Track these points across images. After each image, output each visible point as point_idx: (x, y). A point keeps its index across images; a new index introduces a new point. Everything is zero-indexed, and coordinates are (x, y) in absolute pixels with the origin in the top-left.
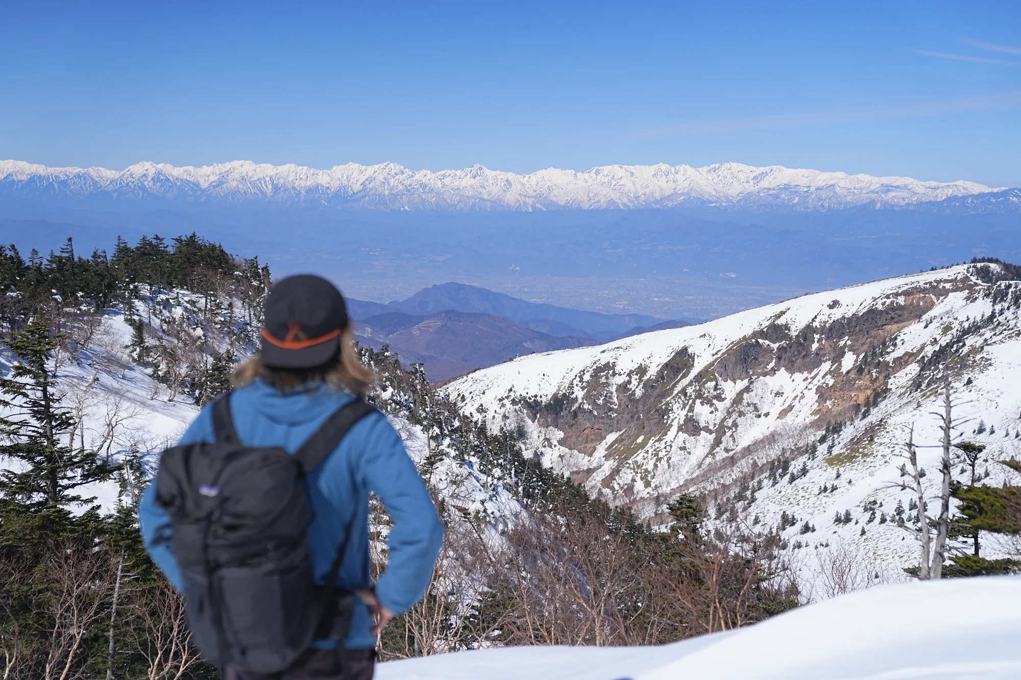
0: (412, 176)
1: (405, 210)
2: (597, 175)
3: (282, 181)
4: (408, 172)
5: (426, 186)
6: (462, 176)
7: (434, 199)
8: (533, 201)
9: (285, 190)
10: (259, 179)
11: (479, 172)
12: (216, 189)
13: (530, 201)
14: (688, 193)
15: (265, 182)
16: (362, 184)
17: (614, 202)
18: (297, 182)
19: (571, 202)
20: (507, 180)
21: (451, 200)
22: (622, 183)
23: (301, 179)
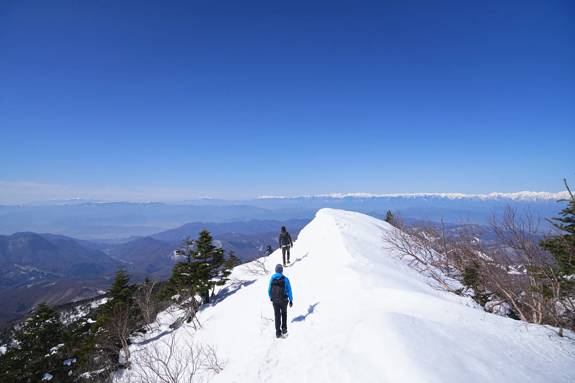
3: (539, 197)
9: (541, 200)
10: (531, 197)
12: (517, 200)
15: (534, 198)
18: (545, 197)
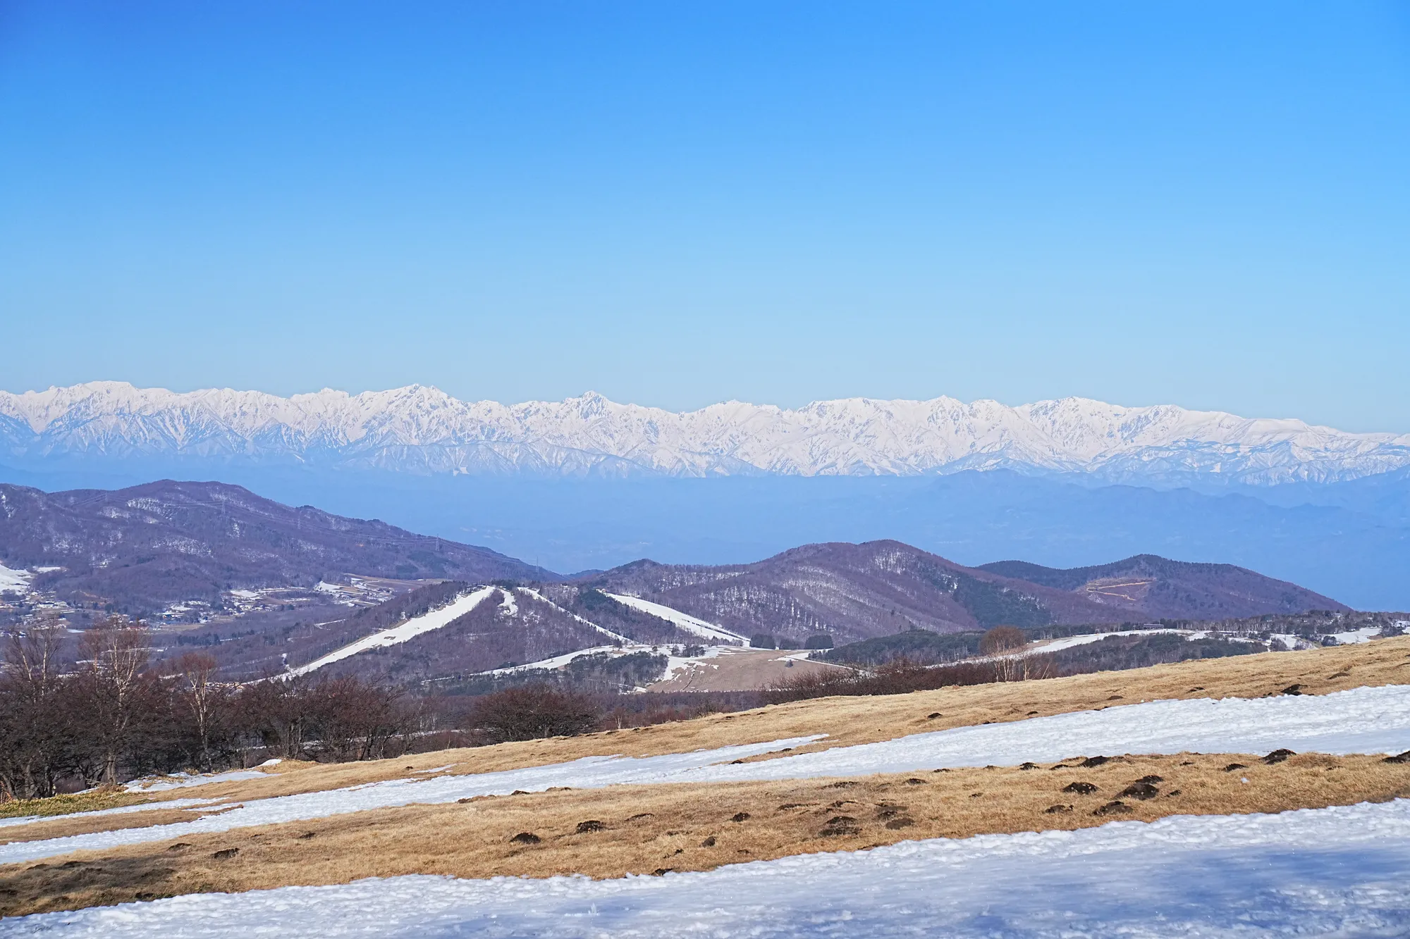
0: (463, 412)
1: (460, 474)
2: (820, 416)
3: (206, 417)
4: (456, 403)
5: (494, 431)
6: (562, 413)
7: (516, 455)
8: (708, 462)
9: (215, 435)
10: (159, 414)
11: (594, 406)
12: (74, 431)
13: (702, 462)
14: (1000, 454)
15: (172, 419)
16: (364, 427)
17: (865, 467)
18: (236, 421)
19: (778, 466)
20: (650, 423)
21: (549, 456)
22: (870, 431)
23: (244, 414)
